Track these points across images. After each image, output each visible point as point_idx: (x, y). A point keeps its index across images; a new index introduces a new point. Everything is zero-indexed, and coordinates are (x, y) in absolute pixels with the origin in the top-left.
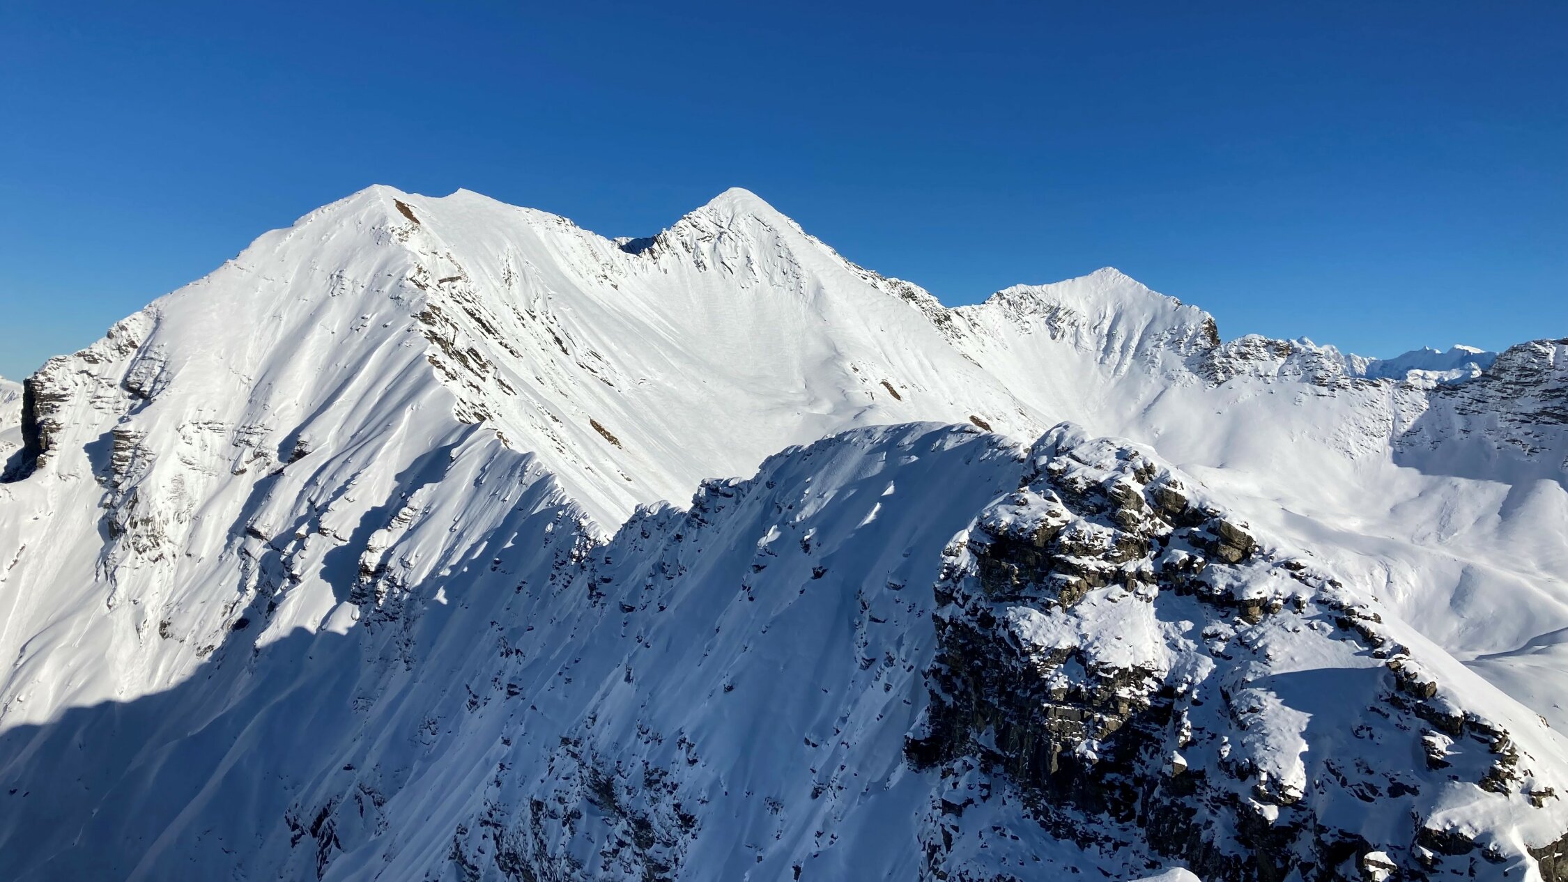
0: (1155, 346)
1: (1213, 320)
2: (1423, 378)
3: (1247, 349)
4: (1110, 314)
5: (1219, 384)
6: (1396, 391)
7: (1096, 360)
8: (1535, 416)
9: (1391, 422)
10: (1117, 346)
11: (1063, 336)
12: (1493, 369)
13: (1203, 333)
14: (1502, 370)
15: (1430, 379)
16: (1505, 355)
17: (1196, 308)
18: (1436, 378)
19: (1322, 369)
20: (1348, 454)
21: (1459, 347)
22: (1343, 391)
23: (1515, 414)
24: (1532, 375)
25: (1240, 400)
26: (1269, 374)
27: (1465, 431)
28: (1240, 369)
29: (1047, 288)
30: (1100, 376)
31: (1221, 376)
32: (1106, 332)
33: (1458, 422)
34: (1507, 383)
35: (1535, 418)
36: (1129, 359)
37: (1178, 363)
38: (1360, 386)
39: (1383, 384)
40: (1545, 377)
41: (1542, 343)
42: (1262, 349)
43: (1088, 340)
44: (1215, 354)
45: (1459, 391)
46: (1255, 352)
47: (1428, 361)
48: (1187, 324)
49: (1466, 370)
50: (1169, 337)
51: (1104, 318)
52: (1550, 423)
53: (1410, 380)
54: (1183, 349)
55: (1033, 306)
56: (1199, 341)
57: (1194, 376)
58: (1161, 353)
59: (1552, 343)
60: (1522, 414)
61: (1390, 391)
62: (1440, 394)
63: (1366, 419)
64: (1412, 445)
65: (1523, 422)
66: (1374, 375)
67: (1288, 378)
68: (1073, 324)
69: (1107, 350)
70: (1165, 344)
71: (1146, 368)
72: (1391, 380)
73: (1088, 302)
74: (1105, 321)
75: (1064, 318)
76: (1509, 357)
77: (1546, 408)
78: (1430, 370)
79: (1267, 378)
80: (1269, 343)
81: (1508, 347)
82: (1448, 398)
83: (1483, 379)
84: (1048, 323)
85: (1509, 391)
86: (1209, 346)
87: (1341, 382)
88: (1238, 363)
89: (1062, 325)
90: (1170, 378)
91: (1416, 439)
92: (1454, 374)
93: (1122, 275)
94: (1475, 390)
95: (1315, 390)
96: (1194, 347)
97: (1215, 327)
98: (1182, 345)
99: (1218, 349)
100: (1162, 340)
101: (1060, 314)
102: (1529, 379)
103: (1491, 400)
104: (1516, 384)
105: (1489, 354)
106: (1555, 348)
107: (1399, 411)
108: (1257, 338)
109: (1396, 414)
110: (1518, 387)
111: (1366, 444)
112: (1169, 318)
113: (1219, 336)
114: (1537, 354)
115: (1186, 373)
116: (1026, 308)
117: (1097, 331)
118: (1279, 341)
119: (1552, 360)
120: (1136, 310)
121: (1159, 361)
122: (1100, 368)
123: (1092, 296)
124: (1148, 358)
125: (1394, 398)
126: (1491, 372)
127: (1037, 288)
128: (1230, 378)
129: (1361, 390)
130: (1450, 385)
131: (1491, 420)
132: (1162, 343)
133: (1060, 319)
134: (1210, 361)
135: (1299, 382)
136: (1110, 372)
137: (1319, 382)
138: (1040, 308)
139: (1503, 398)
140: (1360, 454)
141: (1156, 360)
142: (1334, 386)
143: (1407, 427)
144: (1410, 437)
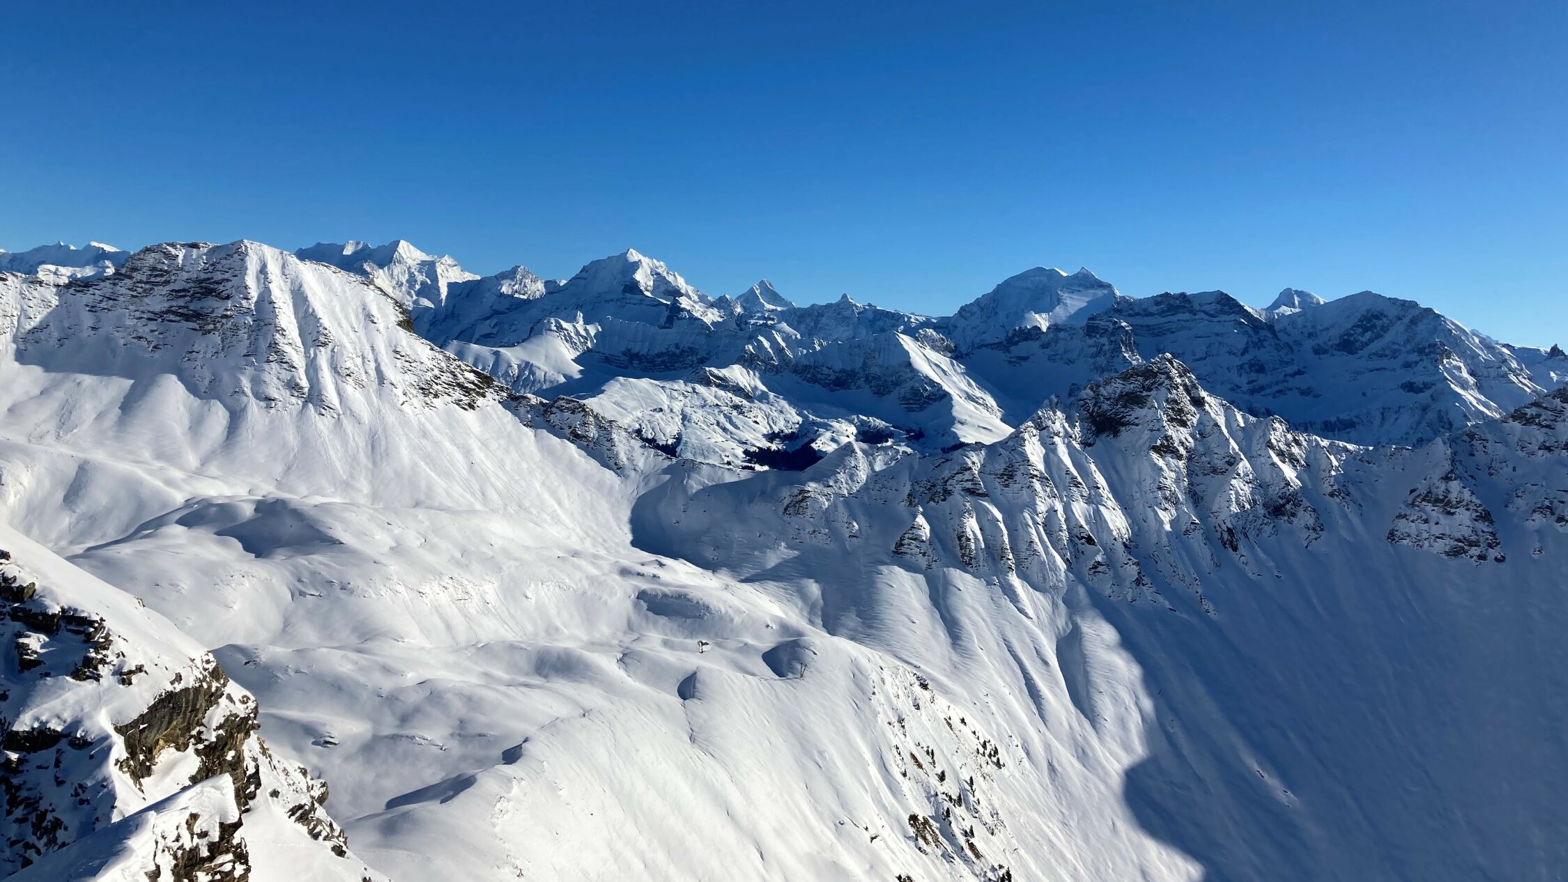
2: (55, 273)
6: (24, 286)
8: (161, 314)
9: (16, 318)
12: (127, 267)
14: (135, 269)
15: (62, 275)
16: (138, 254)
18: (69, 274)
21: (94, 244)
23: (143, 312)
24: (162, 276)
27: (94, 328)
33: (88, 320)
34: (138, 282)
35: (161, 316)
39: (10, 278)
40: (173, 278)
41: (173, 245)
45: (90, 289)
47: (61, 256)
49: (99, 268)
52: (174, 321)
53: (41, 276)
59: (183, 246)
60: (149, 312)
61: (18, 286)
62: (72, 290)
64: (37, 342)
65: (150, 319)
72: (19, 274)
76: (142, 257)
77: (172, 307)
78: (64, 265)
81: (141, 248)
82: (79, 294)
83: (116, 277)
85: (140, 290)
91: (42, 336)
92: (88, 271)
94: (106, 288)
102: (158, 279)
103: (121, 298)
104: (146, 283)
105: (124, 252)
106: (184, 251)
107: (25, 307)
109: (22, 310)
110: (148, 286)
114: (168, 255)
119: (180, 262)
125: (21, 294)
126: (123, 271)
130: (82, 282)
131: (120, 318)
139: (133, 296)
143: (33, 323)
144: (36, 334)
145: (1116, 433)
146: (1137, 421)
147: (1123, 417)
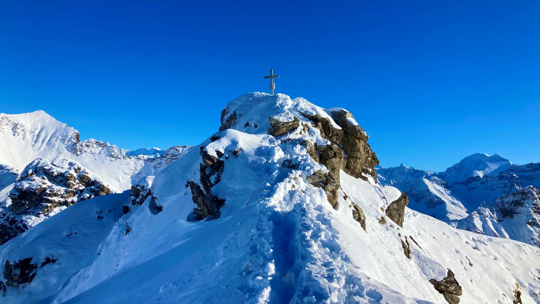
0: (56, 141)
1: (78, 133)
2: (143, 157)
3: (89, 144)
4: (39, 128)
5: (78, 155)
6: (136, 160)
7: (31, 145)
9: (133, 170)
10: (41, 140)
11: (18, 135)
13: (74, 137)
14: (167, 155)
15: (145, 157)
16: (168, 150)
17: (72, 128)
18: (147, 157)
19: (113, 152)
20: (118, 181)
21: (154, 148)
22: (119, 159)
24: (175, 156)
25: (85, 162)
26: (96, 153)
28: (86, 151)
29: (14, 116)
30: (32, 151)
31: (79, 153)
32: (36, 134)
33: (153, 171)
34: (168, 159)
36: (44, 145)
37: (63, 147)
38: (125, 158)
39: (132, 157)
40: (178, 157)
41: (178, 147)
42: (94, 144)
43: (29, 137)
44: (78, 145)
45: (154, 161)
46: (92, 145)
47: (145, 152)
48: (69, 133)
49: (155, 155)
50: (61, 138)
51: (37, 129)
53: (139, 157)
54: (66, 143)
55: (7, 122)
56: (72, 140)
57: (69, 152)
58: (58, 144)
59: (181, 147)
61: (134, 160)
62: (148, 162)
63: (126, 169)
64: (139, 178)
66: (130, 155)
67: (102, 154)
68: (23, 130)
69: (36, 141)
70: (59, 140)
71: (51, 149)
72: (135, 156)
73: (31, 122)
74: (37, 130)
75: (20, 128)
76: (169, 151)
78: (145, 155)
79: (95, 154)
80: (97, 142)
81: (169, 148)
82: (151, 163)
83: (162, 157)
84: (13, 129)
85: (168, 161)
86: (76, 142)
87: (119, 157)
88: (85, 149)
89: (18, 131)
90: (60, 153)
92: (152, 156)
93: (46, 114)
94: (159, 161)
95: (110, 159)
96: (70, 142)
97: (79, 135)
98: (66, 141)
99: (79, 143)
100: (58, 139)
101: (18, 126)
102: (174, 158)
103: (163, 164)
104: (170, 159)
105: (163, 150)
106: (182, 149)
107: (136, 167)
108: (93, 140)
109: (135, 168)
110: (171, 160)
111: (125, 178)
112: (62, 131)
113: (80, 139)
114: (177, 150)
115: (66, 151)
116: (4, 123)
117: (33, 134)
118: (100, 142)
119: (181, 152)
120: (50, 127)
121: (56, 146)
122: (32, 148)
123: (33, 120)
124: (52, 145)
125: (135, 162)
126: (164, 155)
127: (9, 115)
128: (82, 153)
129: (125, 159)
130: (151, 159)
132: (58, 140)
133: (18, 128)
134: (75, 147)
135: (105, 156)
136: (36, 150)
137: (112, 156)
138: (10, 123)
139: (166, 163)
140: (122, 181)
141: (55, 146)
142: (117, 158)
143: (138, 172)
144: (139, 175)
145: (512, 217)
146: (520, 212)
147: (514, 210)
